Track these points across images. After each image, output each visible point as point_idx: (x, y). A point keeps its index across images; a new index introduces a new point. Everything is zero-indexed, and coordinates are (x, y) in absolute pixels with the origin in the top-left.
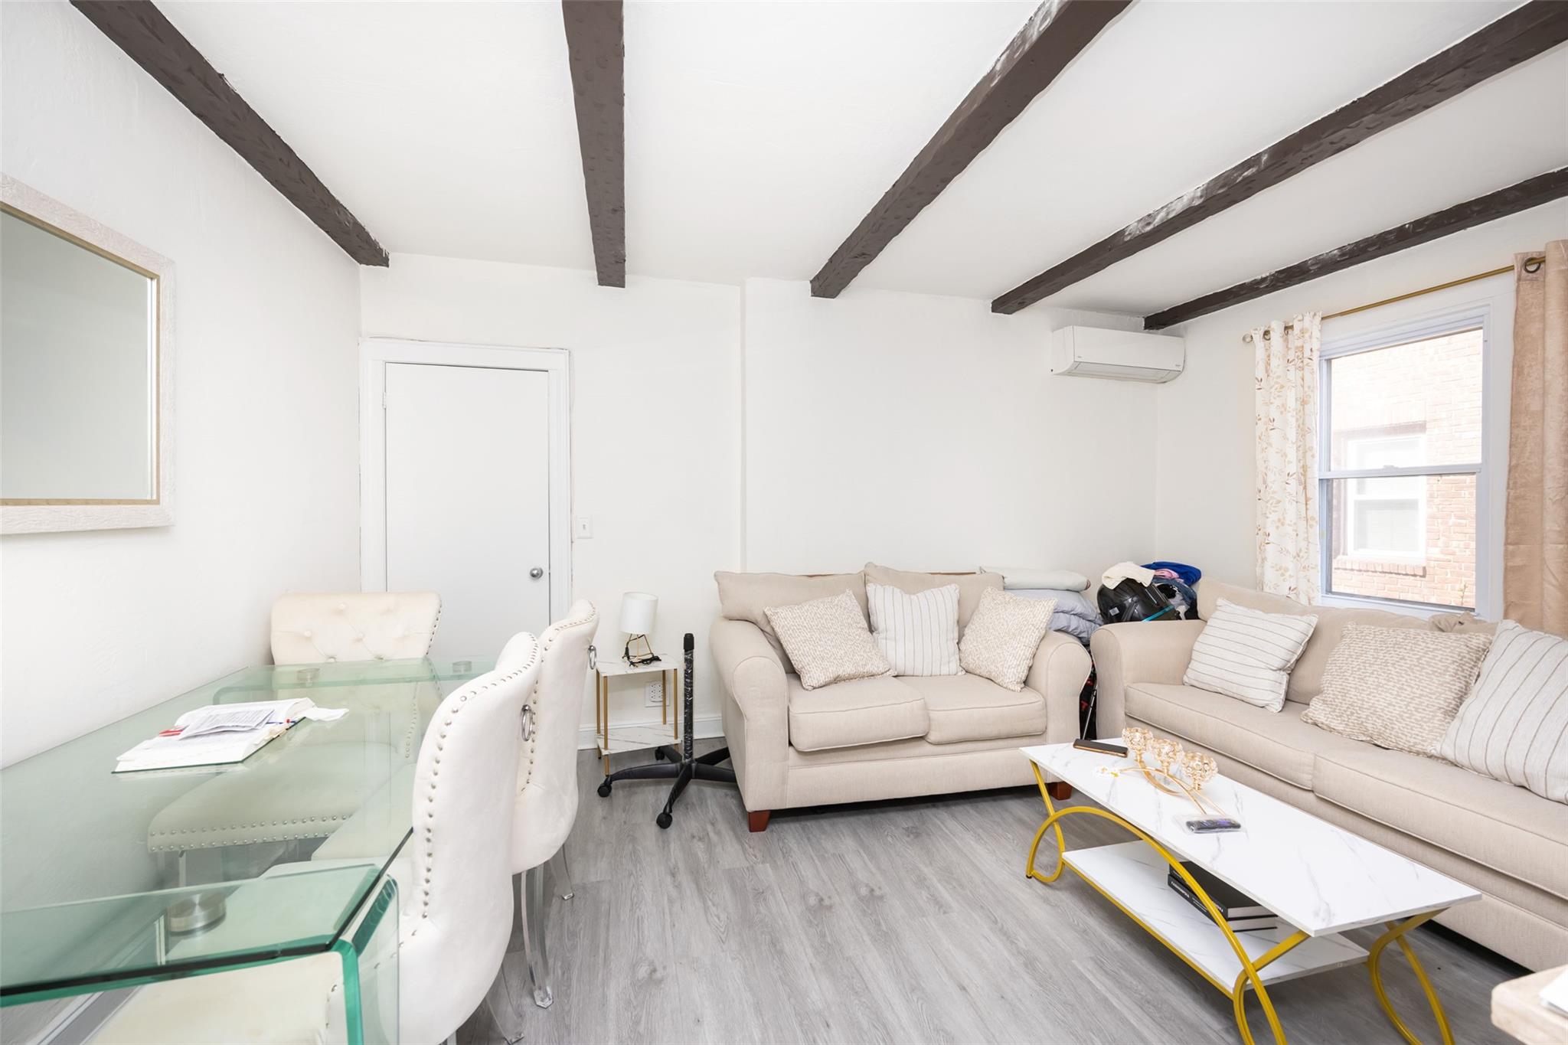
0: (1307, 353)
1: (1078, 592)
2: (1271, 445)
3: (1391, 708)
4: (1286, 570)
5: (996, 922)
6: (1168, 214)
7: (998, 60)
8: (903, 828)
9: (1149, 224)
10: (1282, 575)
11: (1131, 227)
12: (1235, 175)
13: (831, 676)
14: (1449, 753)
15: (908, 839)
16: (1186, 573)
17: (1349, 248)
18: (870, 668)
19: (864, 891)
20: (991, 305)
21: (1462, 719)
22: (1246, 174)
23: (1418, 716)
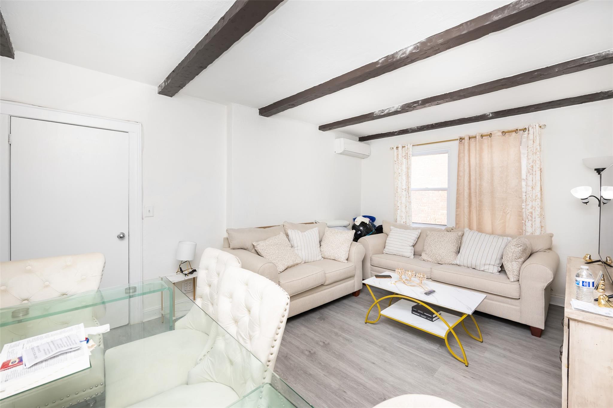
0: (409, 155)
1: (346, 227)
2: (399, 180)
3: (443, 253)
4: (402, 217)
5: (367, 340)
6: (389, 111)
7: (380, 59)
8: (317, 318)
9: (383, 113)
10: (402, 218)
11: (376, 112)
12: (411, 105)
13: (286, 267)
14: (458, 263)
15: (322, 322)
16: (372, 219)
17: (419, 127)
18: (297, 261)
19: (321, 344)
20: (318, 128)
21: (461, 254)
22: (414, 105)
23: (450, 255)
